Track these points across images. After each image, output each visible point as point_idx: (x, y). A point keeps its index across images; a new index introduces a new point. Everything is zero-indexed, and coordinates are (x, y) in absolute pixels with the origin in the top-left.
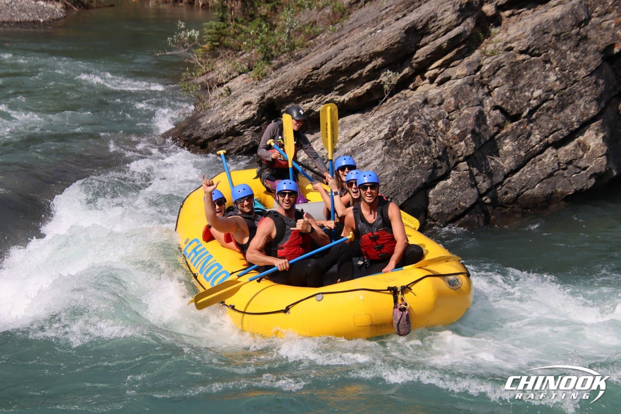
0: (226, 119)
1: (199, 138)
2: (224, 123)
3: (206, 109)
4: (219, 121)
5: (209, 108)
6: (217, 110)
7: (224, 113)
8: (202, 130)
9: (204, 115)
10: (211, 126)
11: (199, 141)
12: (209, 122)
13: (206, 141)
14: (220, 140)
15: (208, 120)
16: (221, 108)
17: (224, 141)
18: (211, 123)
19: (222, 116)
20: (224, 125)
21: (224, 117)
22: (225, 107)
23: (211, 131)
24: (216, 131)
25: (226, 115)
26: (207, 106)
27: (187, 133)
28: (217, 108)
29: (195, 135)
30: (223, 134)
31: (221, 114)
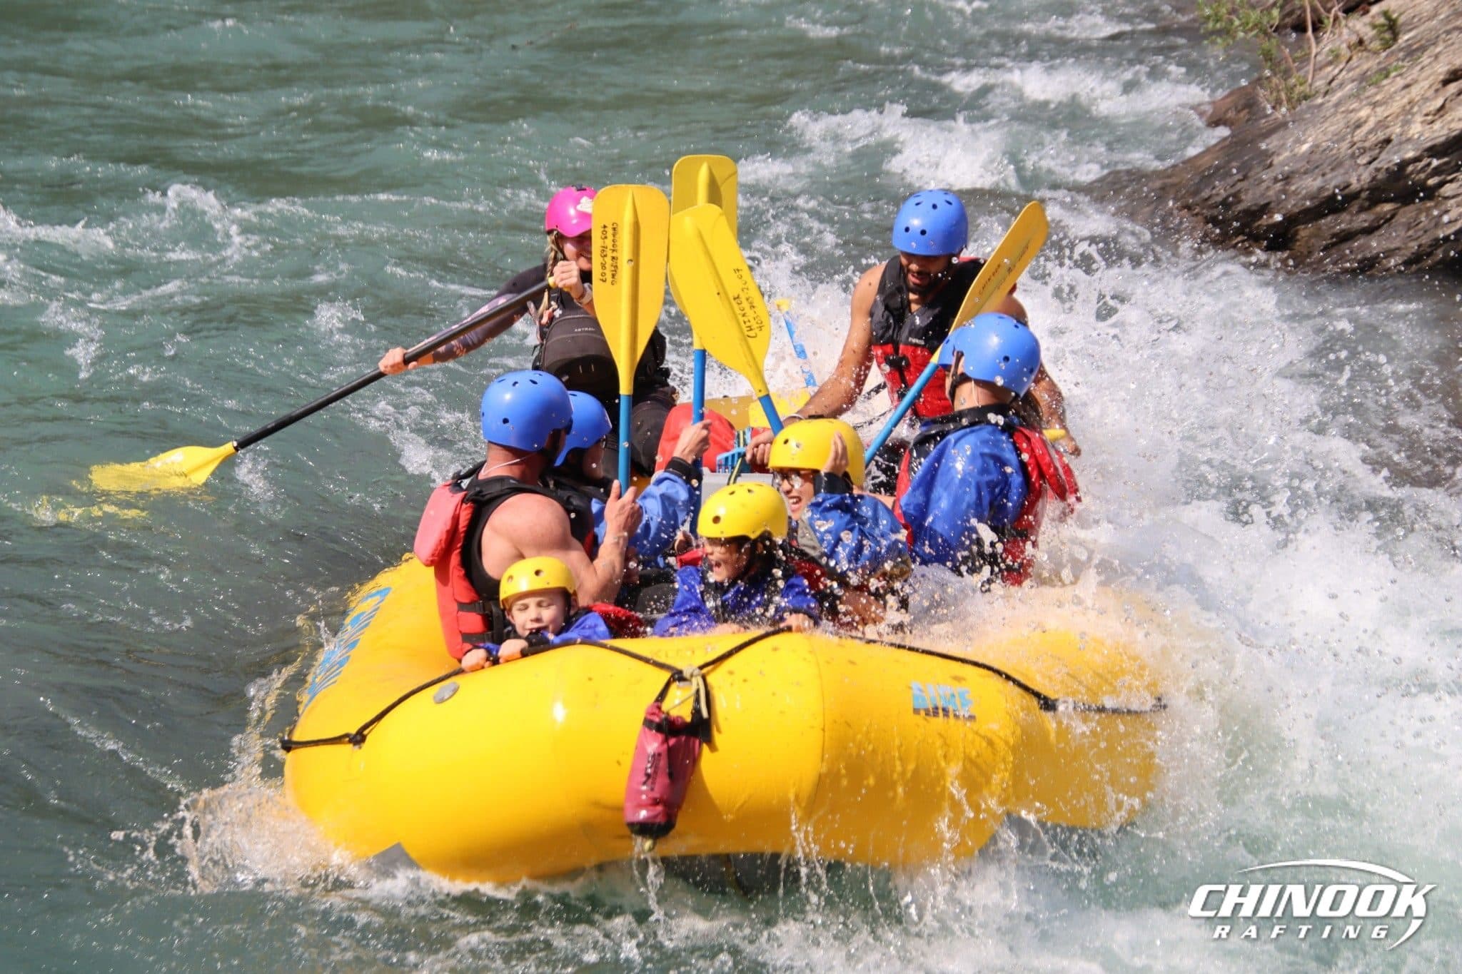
0: (1373, 139)
1: (1265, 209)
2: (1364, 151)
3: (1293, 103)
4: (1345, 145)
5: (1306, 98)
6: (1337, 105)
7: (1363, 113)
8: (1276, 180)
9: (1283, 125)
10: (1313, 163)
11: (1265, 220)
12: (1305, 147)
13: (1292, 221)
14: (1345, 216)
15: (1299, 142)
16: (1356, 96)
17: (1363, 220)
18: (1311, 152)
19: (1358, 126)
20: (1363, 160)
21: (1365, 129)
22: (1372, 90)
23: (1311, 184)
24: (1332, 182)
25: (1371, 123)
26: (1299, 89)
27: (1220, 190)
28: (1339, 94)
29: (1249, 200)
30: (1355, 196)
31: (1354, 117)
